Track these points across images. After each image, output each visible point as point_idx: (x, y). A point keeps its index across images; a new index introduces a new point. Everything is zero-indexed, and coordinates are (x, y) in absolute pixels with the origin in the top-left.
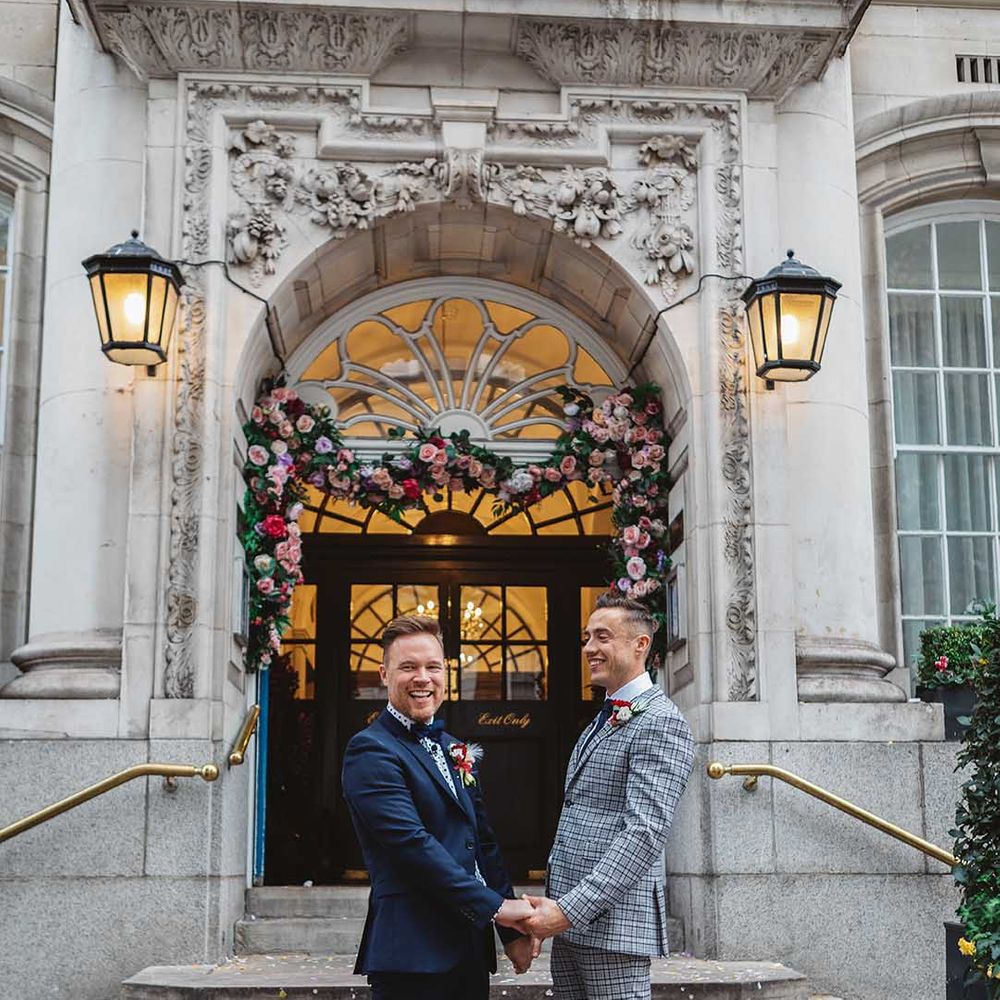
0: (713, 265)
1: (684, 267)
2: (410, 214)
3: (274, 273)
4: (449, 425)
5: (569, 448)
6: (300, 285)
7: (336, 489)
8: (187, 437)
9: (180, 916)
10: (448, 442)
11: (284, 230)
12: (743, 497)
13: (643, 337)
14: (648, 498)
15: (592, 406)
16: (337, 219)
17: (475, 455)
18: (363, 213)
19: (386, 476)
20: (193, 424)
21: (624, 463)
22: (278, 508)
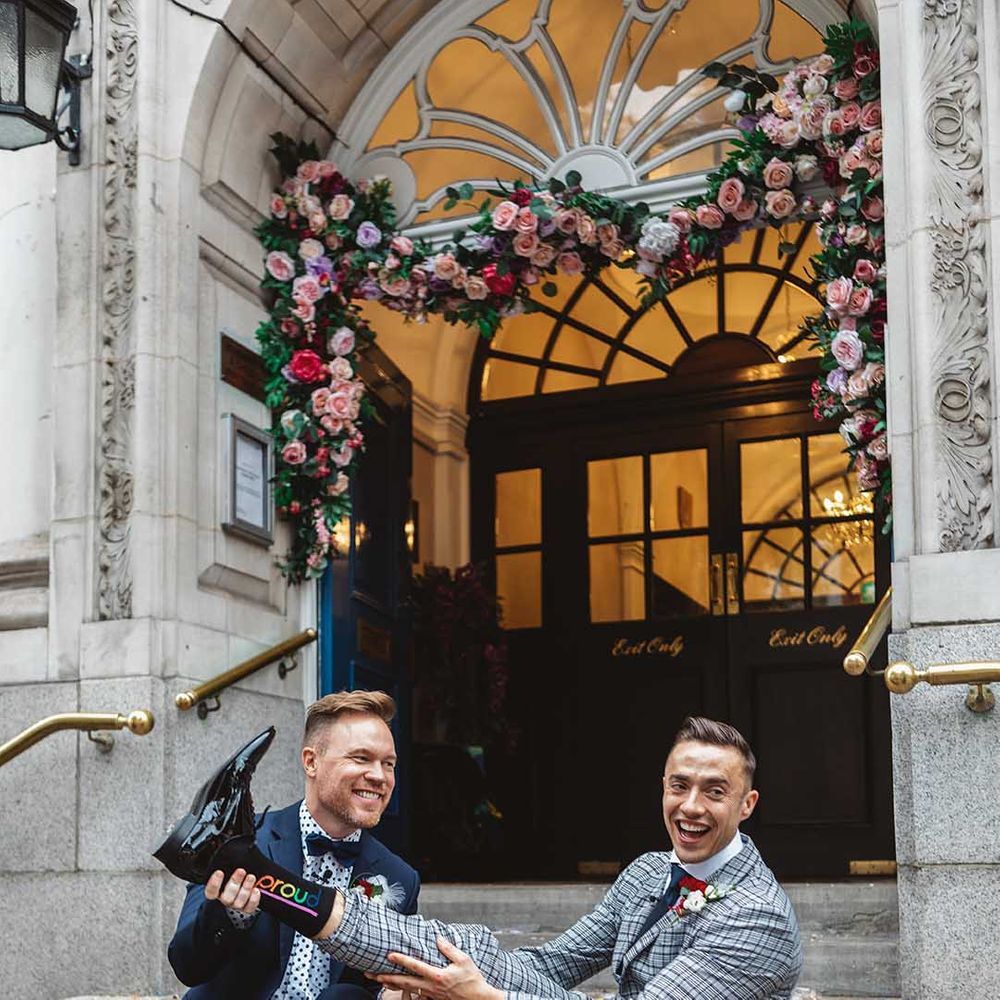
8: (122, 244)
9: (119, 926)
10: (543, 194)
12: (971, 174)
19: (452, 268)
20: (129, 222)
21: (828, 175)
22: (310, 339)
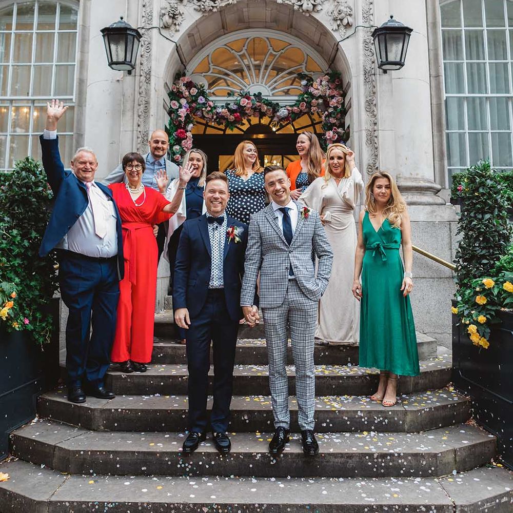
0: (360, 22)
1: (348, 23)
2: (234, 5)
3: (179, 31)
4: (253, 90)
5: (303, 99)
6: (190, 35)
7: (206, 118)
8: (144, 99)
10: (253, 97)
11: (183, 13)
12: (374, 119)
13: (333, 52)
14: (337, 119)
15: (313, 81)
16: (204, 8)
17: (264, 102)
18: (215, 5)
19: (227, 112)
20: (146, 93)
21: (326, 105)
22: (183, 126)
